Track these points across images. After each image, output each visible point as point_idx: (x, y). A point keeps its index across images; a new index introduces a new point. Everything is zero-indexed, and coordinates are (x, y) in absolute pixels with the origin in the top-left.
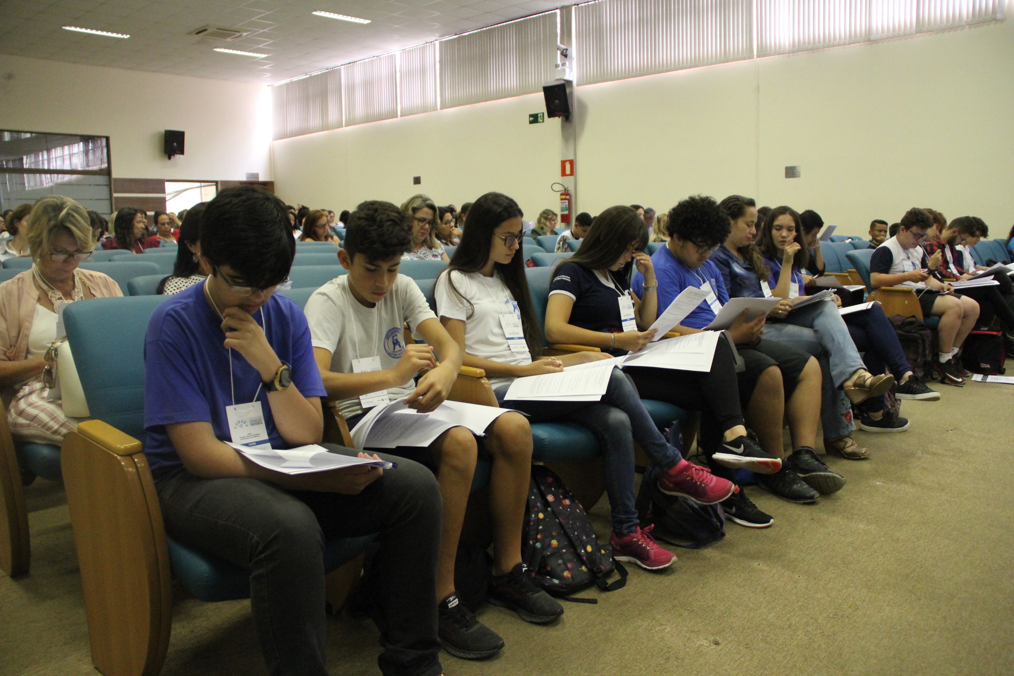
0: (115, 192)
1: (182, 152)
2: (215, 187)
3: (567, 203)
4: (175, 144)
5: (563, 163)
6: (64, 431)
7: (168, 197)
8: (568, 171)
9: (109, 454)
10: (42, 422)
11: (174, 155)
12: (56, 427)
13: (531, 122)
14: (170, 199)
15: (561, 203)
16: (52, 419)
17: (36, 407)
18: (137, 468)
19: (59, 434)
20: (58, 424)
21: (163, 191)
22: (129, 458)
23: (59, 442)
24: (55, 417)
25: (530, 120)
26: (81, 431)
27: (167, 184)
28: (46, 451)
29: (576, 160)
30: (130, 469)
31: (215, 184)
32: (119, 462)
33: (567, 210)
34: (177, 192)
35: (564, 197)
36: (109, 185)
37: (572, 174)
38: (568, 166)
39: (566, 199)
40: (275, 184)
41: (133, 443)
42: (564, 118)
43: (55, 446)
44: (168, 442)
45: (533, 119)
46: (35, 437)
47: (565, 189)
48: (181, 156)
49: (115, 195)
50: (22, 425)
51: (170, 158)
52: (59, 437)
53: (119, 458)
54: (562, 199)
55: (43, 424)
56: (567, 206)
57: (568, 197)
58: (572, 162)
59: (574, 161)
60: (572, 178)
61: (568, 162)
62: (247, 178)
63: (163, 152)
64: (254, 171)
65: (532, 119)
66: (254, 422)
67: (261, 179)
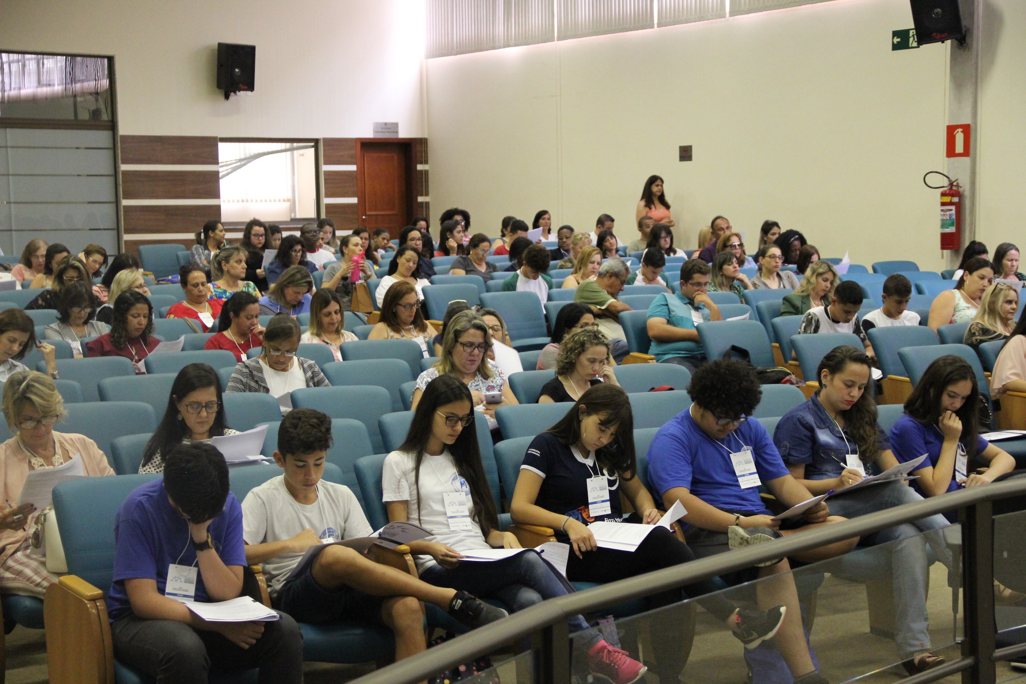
0: (125, 162)
1: (250, 87)
2: (312, 150)
3: (953, 212)
4: (237, 70)
5: (951, 130)
6: (45, 584)
7: (222, 171)
8: (959, 148)
9: (80, 599)
10: (27, 576)
11: (235, 92)
12: (39, 580)
13: (896, 47)
14: (228, 174)
15: (942, 210)
16: (36, 574)
17: (22, 564)
18: (98, 609)
19: (41, 586)
20: (40, 578)
21: (215, 161)
22: (93, 602)
23: (39, 593)
24: (39, 572)
25: (893, 43)
26: (61, 583)
27: (221, 145)
28: (28, 603)
29: (976, 124)
30: (94, 611)
31: (313, 144)
32: (86, 605)
33: (952, 225)
34: (240, 160)
35: (947, 199)
36: (114, 148)
37: (966, 153)
38: (959, 137)
39: (951, 204)
40: (429, 141)
41: (97, 592)
42: (956, 42)
43: (36, 598)
44: (124, 592)
45: (899, 40)
46: (19, 589)
47: (951, 184)
48: (249, 93)
49: (124, 167)
50: (8, 579)
51: (227, 97)
52: (40, 589)
53: (86, 602)
54: (943, 204)
55: (27, 578)
56: (954, 217)
57: (956, 200)
58: (966, 129)
59: (972, 126)
60: (966, 160)
61: (960, 130)
62: (375, 132)
63: (216, 85)
64: (390, 119)
65: (896, 40)
66: (188, 581)
67: (404, 133)
